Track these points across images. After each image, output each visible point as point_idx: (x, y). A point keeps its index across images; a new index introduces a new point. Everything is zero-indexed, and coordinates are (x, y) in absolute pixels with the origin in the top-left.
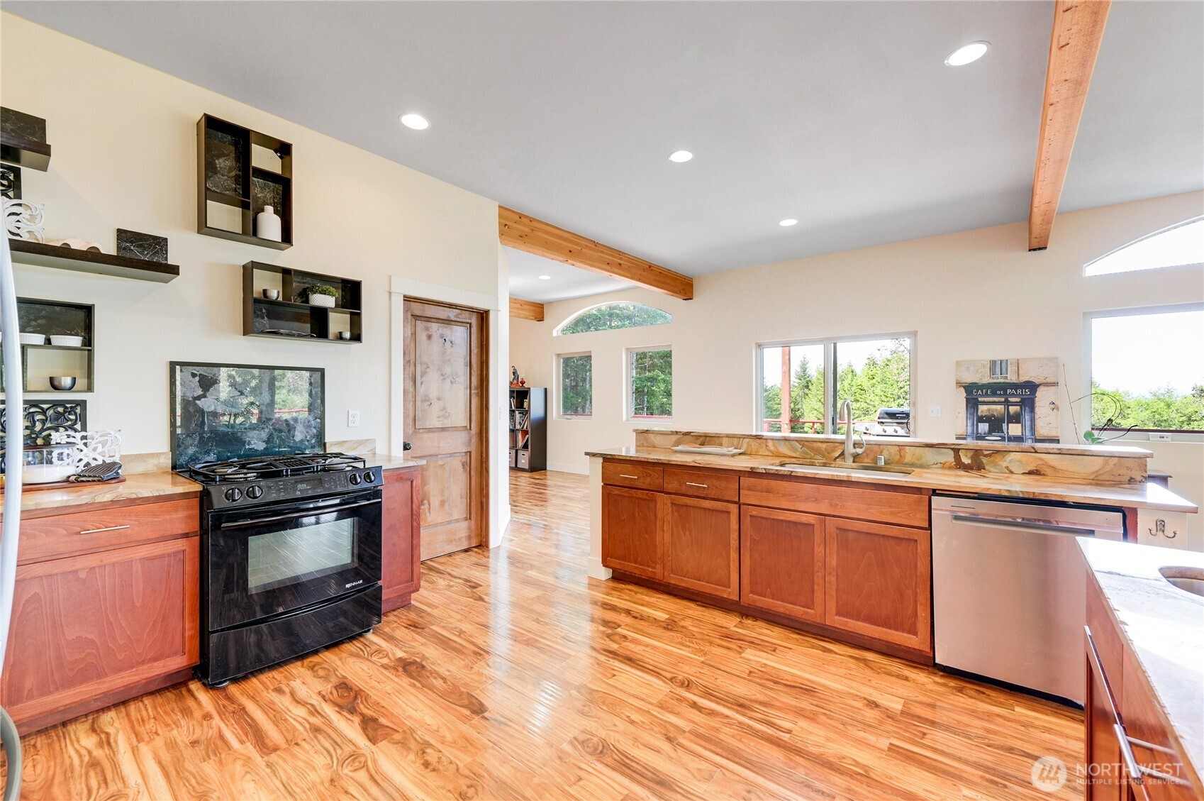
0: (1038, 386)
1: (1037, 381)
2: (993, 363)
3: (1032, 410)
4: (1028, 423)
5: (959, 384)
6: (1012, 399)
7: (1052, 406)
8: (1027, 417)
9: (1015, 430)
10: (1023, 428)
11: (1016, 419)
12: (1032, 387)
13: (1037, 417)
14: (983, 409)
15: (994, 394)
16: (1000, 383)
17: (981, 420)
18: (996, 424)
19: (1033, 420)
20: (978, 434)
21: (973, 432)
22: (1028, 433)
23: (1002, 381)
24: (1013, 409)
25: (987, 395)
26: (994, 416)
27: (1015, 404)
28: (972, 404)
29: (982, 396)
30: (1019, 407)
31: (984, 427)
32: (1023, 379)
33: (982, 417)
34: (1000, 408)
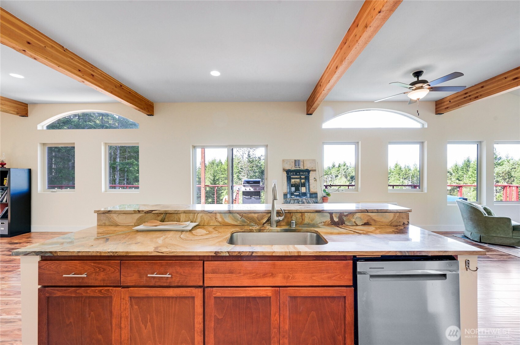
0: (310, 171)
1: (310, 169)
2: (295, 161)
3: (309, 182)
4: (307, 187)
5: (284, 170)
6: (302, 177)
7: (315, 179)
8: (307, 184)
9: (303, 190)
10: (306, 189)
11: (303, 185)
12: (308, 171)
13: (310, 184)
14: (293, 181)
15: (296, 175)
16: (298, 170)
17: (292, 186)
18: (297, 187)
19: (309, 185)
20: (291, 192)
21: (289, 192)
22: (308, 191)
23: (299, 169)
24: (303, 181)
25: (294, 175)
26: (296, 184)
27: (303, 179)
28: (289, 179)
29: (292, 175)
30: (304, 180)
31: (293, 189)
32: (306, 168)
33: (293, 184)
34: (298, 180)
